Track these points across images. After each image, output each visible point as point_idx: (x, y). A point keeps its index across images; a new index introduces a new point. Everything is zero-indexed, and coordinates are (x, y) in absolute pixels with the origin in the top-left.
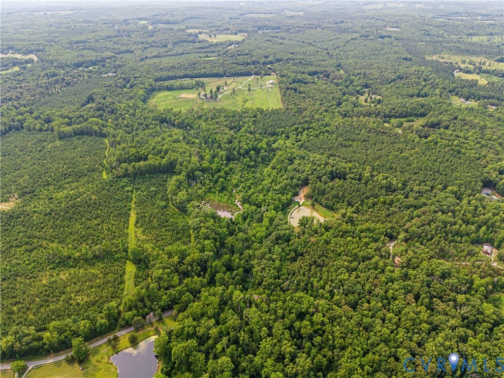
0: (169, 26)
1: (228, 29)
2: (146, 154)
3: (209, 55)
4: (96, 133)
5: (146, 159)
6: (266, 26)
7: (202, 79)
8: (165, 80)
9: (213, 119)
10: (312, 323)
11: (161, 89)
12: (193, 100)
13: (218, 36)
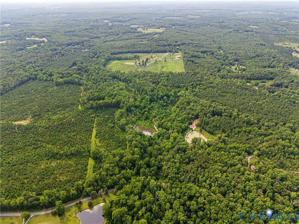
0: (121, 24)
1: (155, 26)
2: (104, 96)
3: (143, 40)
4: (76, 83)
5: (104, 99)
6: (177, 24)
7: (138, 54)
8: (117, 54)
9: (143, 77)
10: (197, 203)
11: (114, 59)
12: (132, 66)
13: (148, 30)
